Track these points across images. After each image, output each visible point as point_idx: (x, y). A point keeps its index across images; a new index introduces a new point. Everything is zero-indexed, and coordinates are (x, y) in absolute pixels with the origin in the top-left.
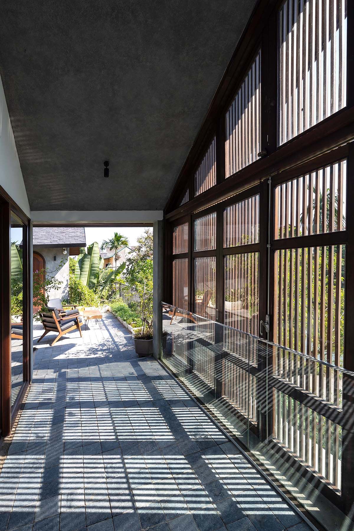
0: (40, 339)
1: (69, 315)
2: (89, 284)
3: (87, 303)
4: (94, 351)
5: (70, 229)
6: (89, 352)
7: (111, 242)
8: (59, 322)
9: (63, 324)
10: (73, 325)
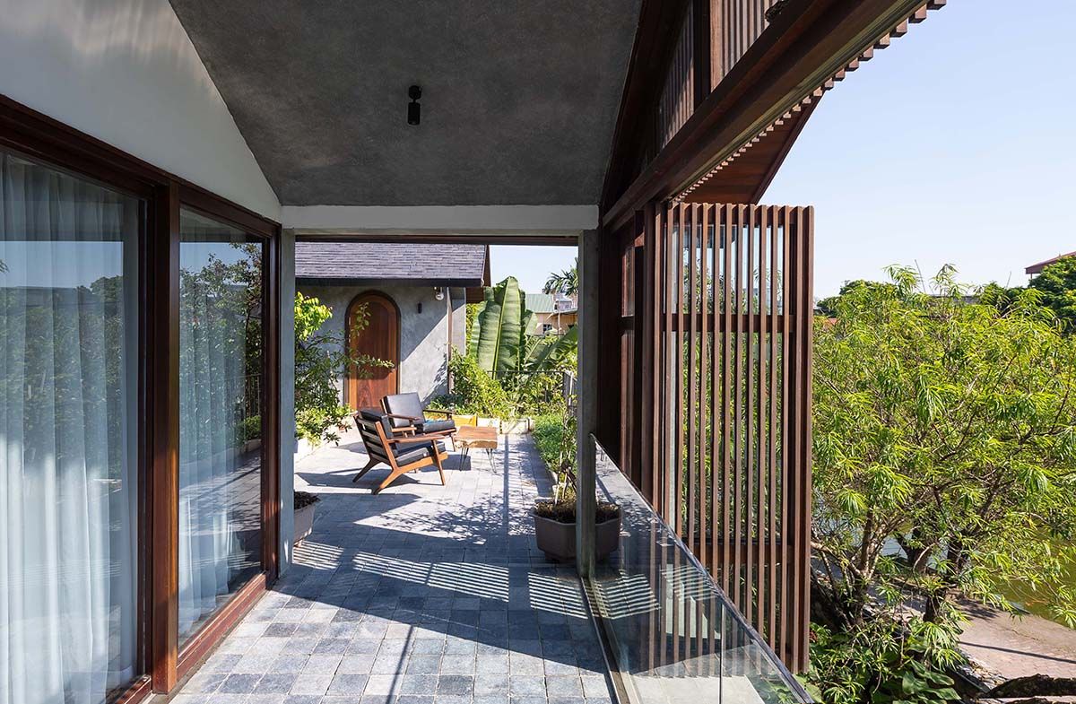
0: (359, 475)
1: (430, 432)
2: (498, 368)
3: (483, 408)
4: (449, 521)
5: (455, 248)
6: (437, 522)
7: (568, 278)
8: (393, 446)
9: (401, 452)
10: (425, 455)
